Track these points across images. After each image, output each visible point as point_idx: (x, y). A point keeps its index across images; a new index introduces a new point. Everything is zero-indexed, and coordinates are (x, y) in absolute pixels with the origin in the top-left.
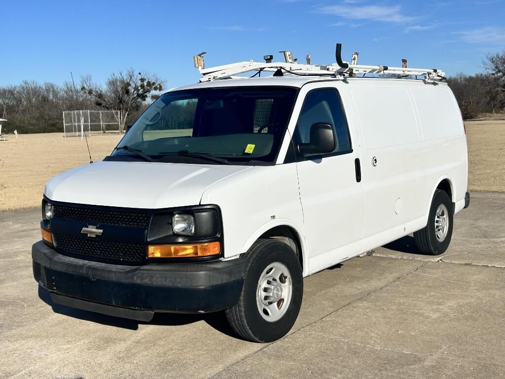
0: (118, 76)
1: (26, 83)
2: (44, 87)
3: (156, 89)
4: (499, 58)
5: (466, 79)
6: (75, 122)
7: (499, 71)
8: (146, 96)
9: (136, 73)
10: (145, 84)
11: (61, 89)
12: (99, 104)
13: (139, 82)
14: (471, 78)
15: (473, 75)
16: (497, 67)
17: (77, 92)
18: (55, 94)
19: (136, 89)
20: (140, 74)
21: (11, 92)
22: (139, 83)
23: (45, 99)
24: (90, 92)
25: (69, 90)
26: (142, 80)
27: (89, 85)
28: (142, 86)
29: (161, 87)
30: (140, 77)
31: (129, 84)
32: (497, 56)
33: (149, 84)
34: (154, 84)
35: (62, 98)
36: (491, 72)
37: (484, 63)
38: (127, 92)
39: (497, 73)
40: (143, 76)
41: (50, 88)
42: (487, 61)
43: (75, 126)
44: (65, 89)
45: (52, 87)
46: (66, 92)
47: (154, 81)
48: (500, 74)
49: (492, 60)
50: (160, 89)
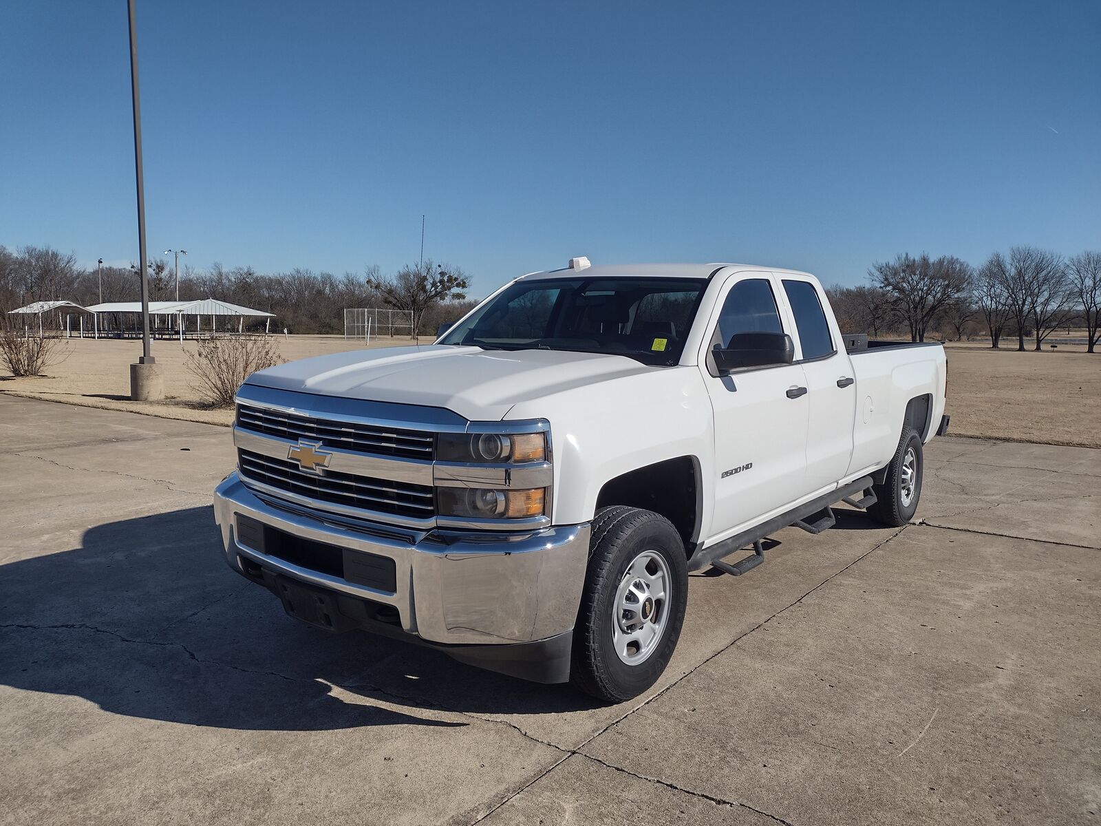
0: (412, 268)
1: (298, 272)
2: (319, 278)
3: (458, 285)
4: (889, 268)
5: (842, 293)
6: (358, 322)
7: (889, 284)
8: (446, 294)
9: (435, 266)
10: (446, 279)
11: (340, 282)
12: (387, 301)
13: (439, 276)
14: (849, 292)
15: (852, 288)
16: (886, 279)
17: (360, 286)
18: (334, 288)
19: (434, 284)
20: (439, 266)
21: (279, 282)
22: (438, 278)
23: (320, 292)
24: (377, 287)
25: (351, 282)
26: (442, 274)
27: (376, 278)
28: (441, 282)
29: (464, 283)
30: (439, 270)
31: (425, 278)
32: (887, 265)
33: (450, 279)
34: (456, 279)
35: (341, 294)
36: (878, 285)
37: (871, 274)
38: (424, 289)
39: (886, 286)
40: (443, 269)
41: (327, 279)
42: (873, 270)
43: (358, 327)
44: (346, 281)
45: (330, 278)
46: (346, 286)
47: (455, 276)
48: (890, 288)
49: (880, 270)
50: (464, 287)
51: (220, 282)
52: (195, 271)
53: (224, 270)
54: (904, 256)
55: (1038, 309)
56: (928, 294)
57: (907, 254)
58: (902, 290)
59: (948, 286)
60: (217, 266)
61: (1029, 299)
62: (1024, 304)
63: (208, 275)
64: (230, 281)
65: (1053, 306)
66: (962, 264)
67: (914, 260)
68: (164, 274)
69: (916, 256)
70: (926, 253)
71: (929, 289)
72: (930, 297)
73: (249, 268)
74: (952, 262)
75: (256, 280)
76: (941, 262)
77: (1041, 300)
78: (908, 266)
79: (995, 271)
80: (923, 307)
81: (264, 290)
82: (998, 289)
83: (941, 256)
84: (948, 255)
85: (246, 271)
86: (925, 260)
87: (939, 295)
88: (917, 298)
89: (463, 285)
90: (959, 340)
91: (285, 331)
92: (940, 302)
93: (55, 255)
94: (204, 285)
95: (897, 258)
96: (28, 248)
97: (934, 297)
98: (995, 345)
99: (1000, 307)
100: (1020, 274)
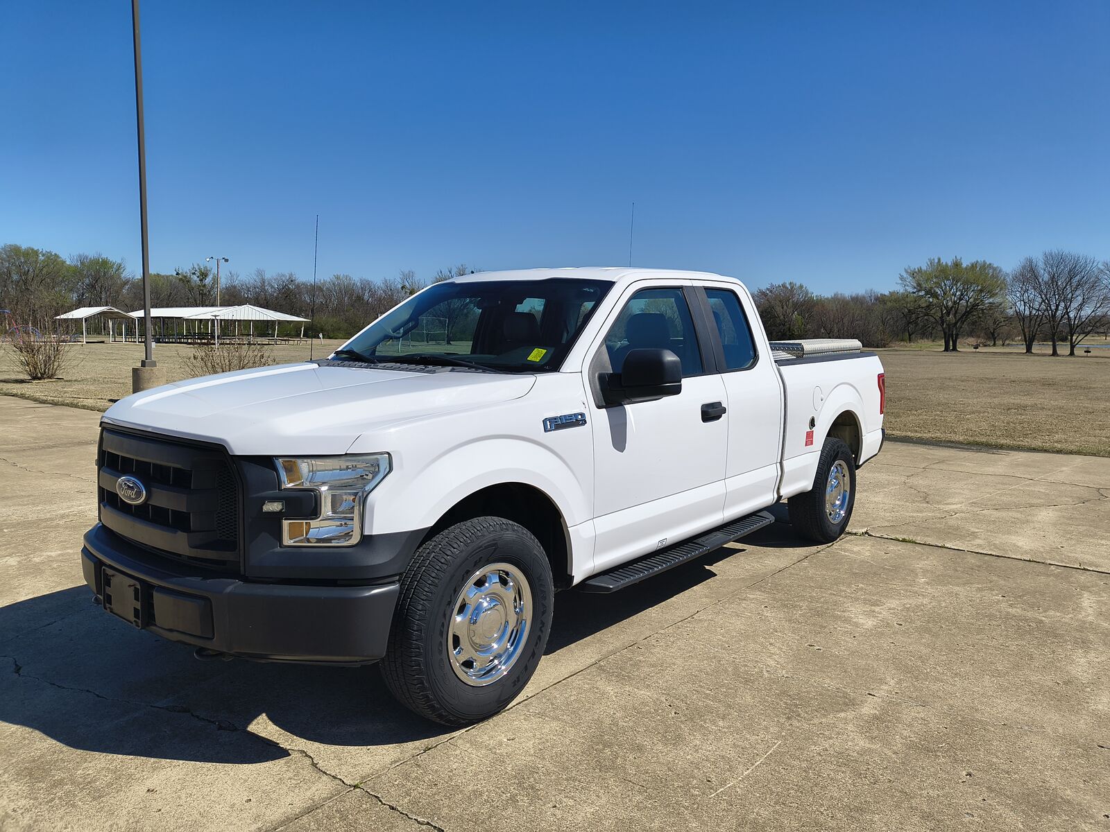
1: (338, 278)
2: (359, 284)
4: (922, 274)
5: (877, 299)
7: (922, 289)
14: (883, 297)
15: (886, 293)
16: (919, 285)
17: (397, 291)
18: (372, 294)
21: (320, 288)
23: (360, 298)
25: (388, 288)
27: (411, 283)
32: (919, 270)
36: (910, 290)
37: (902, 278)
39: (919, 291)
41: (366, 285)
42: (905, 275)
44: (383, 287)
45: (369, 284)
46: (384, 291)
48: (922, 293)
49: (913, 274)
51: (263, 289)
52: (239, 278)
53: (268, 276)
54: (936, 261)
55: (1072, 315)
56: (961, 299)
57: (939, 259)
58: (935, 295)
59: (981, 291)
60: (260, 273)
61: (1062, 304)
62: (1057, 309)
63: (252, 281)
64: (272, 287)
65: (1087, 311)
66: (995, 269)
67: (946, 264)
68: (208, 281)
69: (947, 260)
70: (958, 258)
71: (962, 294)
72: (963, 302)
73: (291, 275)
74: (985, 267)
75: (298, 286)
76: (973, 266)
77: (1075, 305)
78: (941, 271)
79: (1028, 275)
80: (956, 312)
81: (306, 296)
82: (1032, 293)
83: (974, 261)
84: (981, 260)
85: (288, 278)
86: (957, 265)
87: (971, 300)
88: (950, 303)
90: (994, 345)
91: (321, 336)
92: (975, 306)
93: (105, 263)
94: (248, 291)
95: (929, 263)
96: (80, 256)
97: (967, 302)
98: (1029, 350)
99: (1033, 313)
100: (1053, 279)
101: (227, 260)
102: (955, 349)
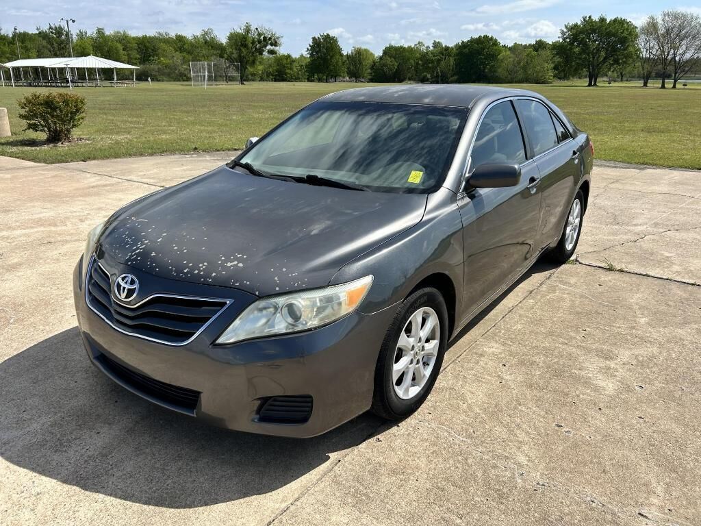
0: (238, 31)
1: (160, 34)
3: (272, 45)
6: (200, 72)
7: (577, 40)
8: (263, 51)
9: (254, 29)
10: (262, 38)
12: (221, 56)
13: (257, 36)
16: (575, 37)
19: (253, 43)
20: (258, 29)
22: (256, 38)
28: (259, 41)
29: (276, 42)
30: (258, 32)
31: (246, 38)
33: (265, 38)
34: (270, 39)
37: (563, 33)
38: (246, 46)
40: (260, 31)
43: (200, 76)
47: (269, 36)
48: (577, 43)
49: (571, 29)
50: (276, 46)
53: (107, 32)
54: (588, 18)
55: (677, 59)
56: (603, 47)
59: (617, 41)
61: (672, 51)
62: (668, 54)
65: (688, 56)
66: (628, 23)
67: (595, 20)
69: (597, 18)
70: (604, 15)
71: (604, 43)
73: (125, 31)
74: (621, 22)
75: (129, 40)
76: (614, 21)
77: (681, 51)
78: (590, 25)
79: (652, 27)
80: (599, 57)
82: (653, 43)
83: (615, 17)
84: (619, 17)
85: (122, 33)
86: (602, 20)
87: (610, 48)
89: (275, 44)
90: (622, 80)
91: (149, 79)
95: (583, 20)
98: (645, 84)
99: (652, 57)
100: (668, 32)
101: (74, 21)
102: (595, 84)
